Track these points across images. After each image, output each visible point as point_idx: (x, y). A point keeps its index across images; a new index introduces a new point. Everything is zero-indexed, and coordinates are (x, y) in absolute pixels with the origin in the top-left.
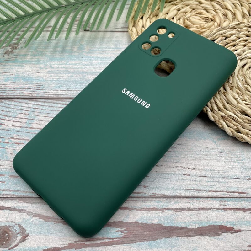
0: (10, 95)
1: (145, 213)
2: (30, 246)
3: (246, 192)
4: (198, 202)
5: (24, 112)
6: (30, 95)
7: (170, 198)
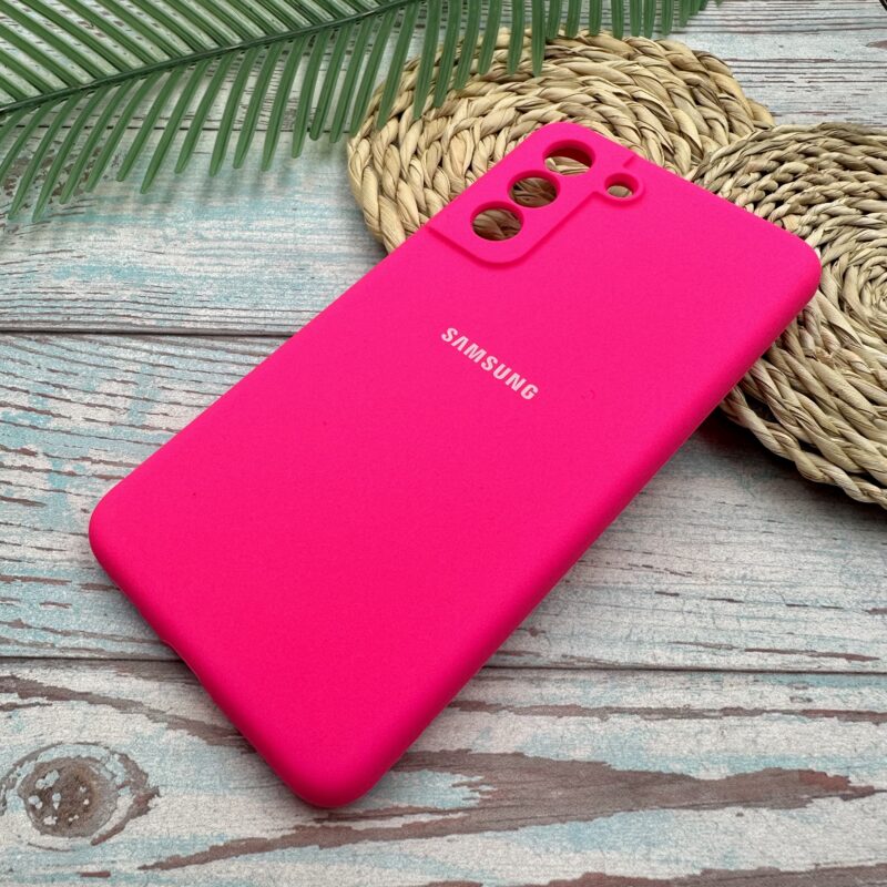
0: (72, 322)
1: (542, 722)
2: (165, 830)
3: (872, 655)
4: (719, 687)
5: (118, 375)
6: (138, 322)
7: (624, 673)
